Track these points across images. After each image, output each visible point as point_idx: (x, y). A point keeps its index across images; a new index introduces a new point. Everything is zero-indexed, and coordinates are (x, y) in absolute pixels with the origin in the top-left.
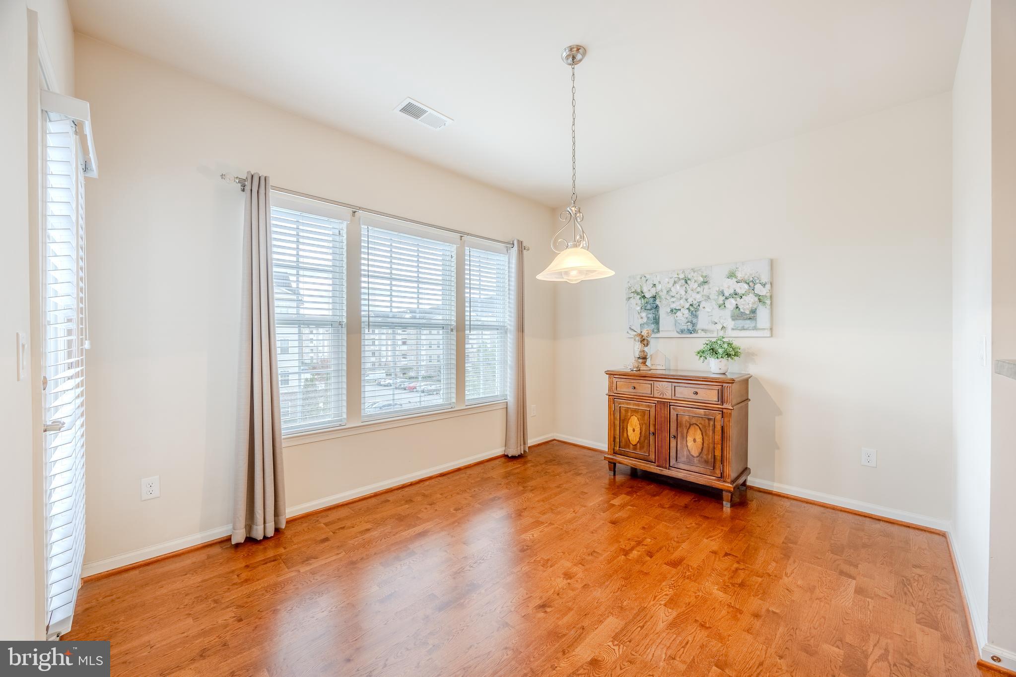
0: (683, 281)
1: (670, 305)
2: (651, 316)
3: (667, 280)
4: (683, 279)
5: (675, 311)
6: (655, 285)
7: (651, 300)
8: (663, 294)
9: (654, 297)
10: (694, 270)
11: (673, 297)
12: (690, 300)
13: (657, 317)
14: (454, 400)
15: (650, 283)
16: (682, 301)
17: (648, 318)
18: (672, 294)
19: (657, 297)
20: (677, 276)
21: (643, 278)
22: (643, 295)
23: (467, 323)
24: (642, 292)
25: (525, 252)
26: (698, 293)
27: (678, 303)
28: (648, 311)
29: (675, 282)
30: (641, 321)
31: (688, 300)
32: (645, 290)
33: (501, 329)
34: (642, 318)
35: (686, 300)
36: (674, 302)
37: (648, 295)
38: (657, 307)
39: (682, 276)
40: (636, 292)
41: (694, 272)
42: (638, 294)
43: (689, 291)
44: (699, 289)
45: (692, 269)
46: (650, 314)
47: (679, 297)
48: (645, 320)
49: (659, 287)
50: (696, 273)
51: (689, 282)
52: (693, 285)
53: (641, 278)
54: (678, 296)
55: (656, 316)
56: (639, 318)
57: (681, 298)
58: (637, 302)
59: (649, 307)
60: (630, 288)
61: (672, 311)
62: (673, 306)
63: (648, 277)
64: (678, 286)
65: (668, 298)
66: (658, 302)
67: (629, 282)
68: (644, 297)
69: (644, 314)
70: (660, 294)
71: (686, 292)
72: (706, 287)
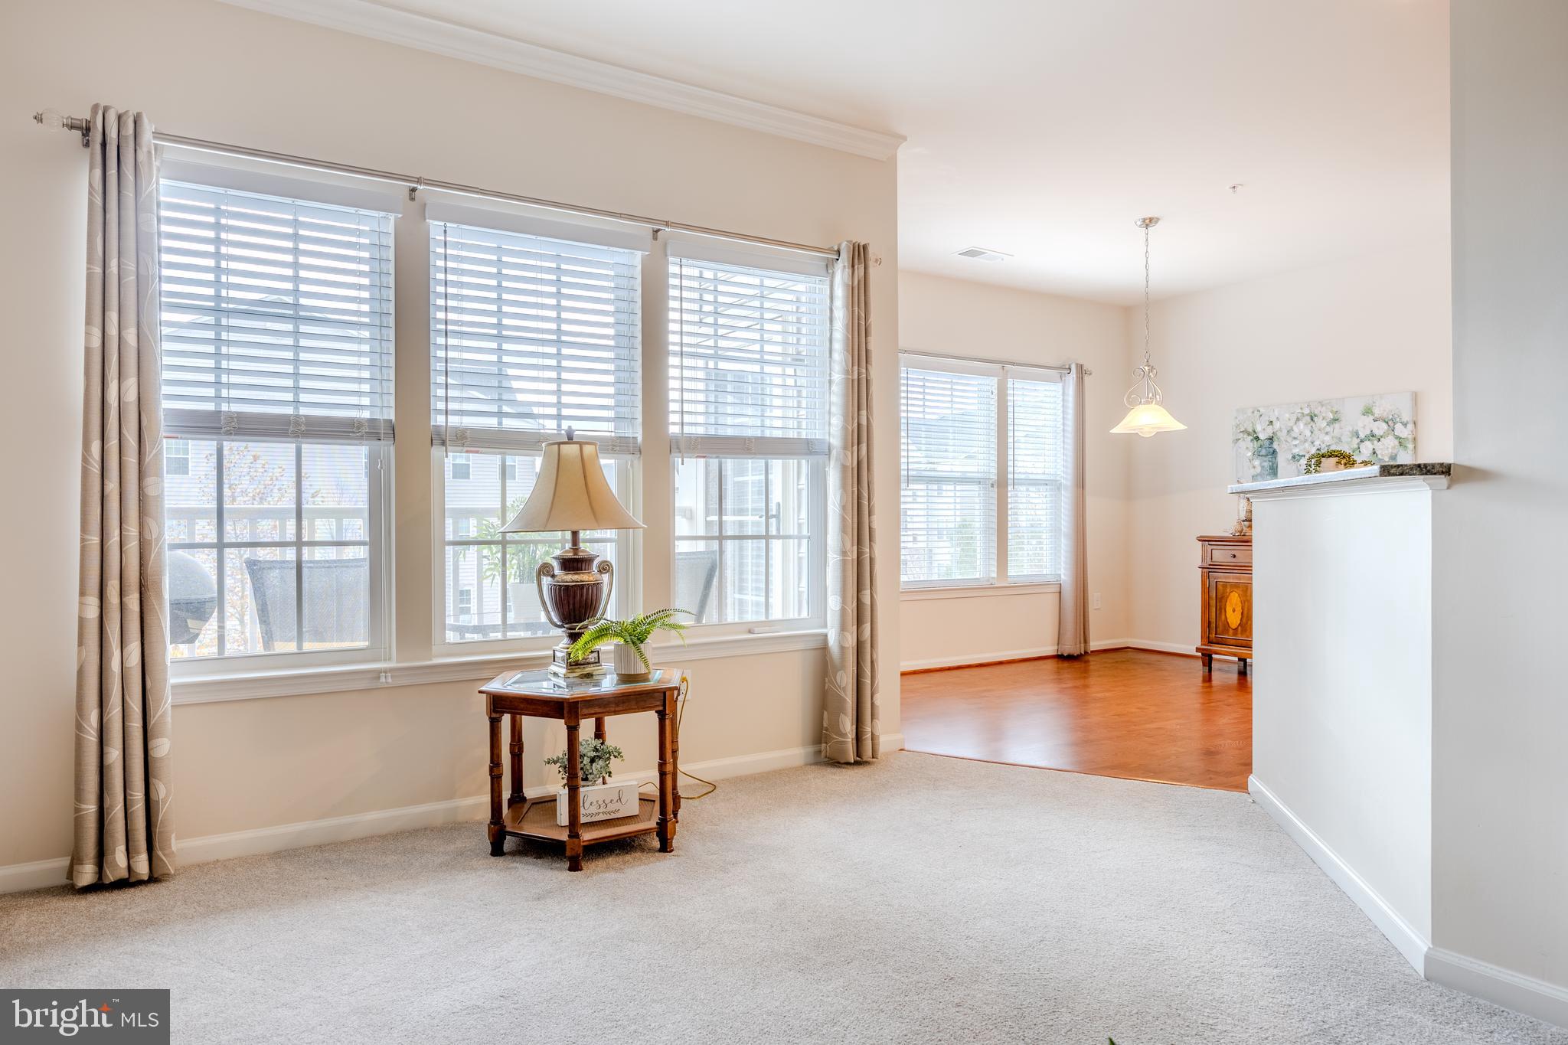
0: (1308, 418)
1: (1291, 450)
2: (1266, 464)
3: (1287, 415)
4: (1307, 415)
5: (1297, 457)
6: (1271, 422)
7: (1267, 443)
8: (1282, 435)
9: (1271, 439)
10: (1321, 404)
11: (1295, 438)
12: (1317, 443)
13: (1275, 466)
14: (994, 575)
15: (1265, 419)
16: (1307, 445)
17: (1263, 467)
18: (1294, 435)
19: (1275, 438)
20: (1300, 411)
21: (1256, 412)
22: (1255, 435)
23: (1010, 476)
24: (1254, 432)
25: (1086, 377)
26: (1327, 433)
27: (1302, 447)
28: (1263, 458)
29: (1298, 419)
30: (1253, 472)
31: (1315, 443)
32: (1259, 428)
33: (1053, 485)
34: (1254, 467)
35: (1312, 443)
36: (1296, 445)
37: (1262, 437)
38: (1274, 451)
39: (1307, 411)
40: (1245, 432)
41: (1322, 406)
42: (1249, 434)
43: (1316, 432)
44: (1328, 429)
45: (1320, 402)
46: (1265, 461)
47: (1303, 439)
48: (1258, 470)
49: (1277, 425)
50: (1324, 408)
51: (1315, 419)
52: (1321, 423)
53: (1253, 412)
54: (1302, 438)
55: (1273, 464)
56: (1251, 466)
57: (1306, 441)
58: (1247, 446)
59: (1263, 452)
60: (1237, 426)
61: (1294, 457)
62: (1296, 451)
63: (1262, 410)
64: (1301, 425)
65: (1289, 440)
66: (1275, 446)
67: (1236, 418)
68: (1257, 438)
69: (1257, 463)
70: (1279, 434)
71: (1312, 432)
72: (1337, 425)
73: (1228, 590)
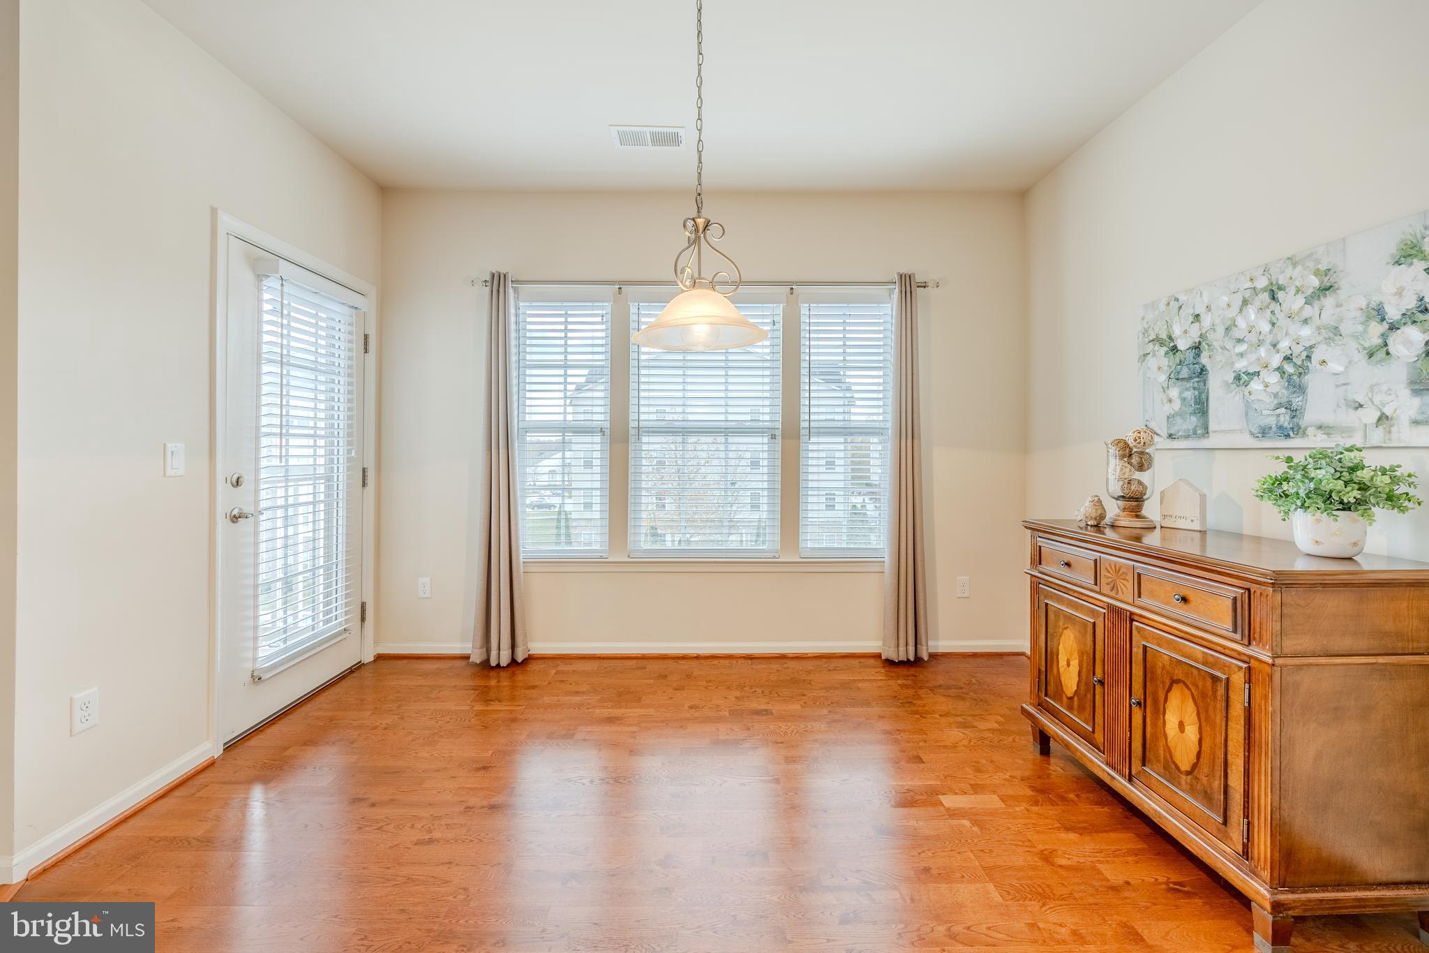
0: (1266, 296)
1: (1233, 363)
2: (1189, 395)
3: (1225, 299)
4: (1264, 290)
5: (1245, 377)
6: (1198, 316)
7: (1190, 355)
8: (1217, 338)
9: (1197, 348)
10: (1293, 261)
11: (1239, 341)
12: (1284, 345)
13: (1204, 396)
14: (778, 546)
15: (1188, 312)
16: (1262, 352)
17: (1184, 400)
18: (1237, 334)
19: (1204, 344)
20: (1249, 285)
21: (1172, 303)
22: (1172, 344)
23: (804, 424)
24: (1170, 338)
26: (1306, 321)
27: (1253, 357)
28: (1185, 383)
29: (1245, 302)
30: (1168, 409)
31: (1278, 347)
32: (1177, 331)
34: (1170, 401)
35: (1274, 346)
36: (1241, 355)
37: (1182, 345)
38: (1203, 371)
39: (1262, 283)
40: (1158, 341)
41: (1295, 265)
42: (1162, 344)
43: (1282, 321)
44: (1308, 311)
45: (1289, 258)
46: (1187, 389)
47: (1255, 341)
48: (1177, 405)
49: (1207, 321)
50: (1299, 268)
51: (1280, 295)
52: (1292, 302)
53: (1168, 304)
54: (1253, 338)
55: (1200, 394)
56: (1165, 401)
57: (1260, 343)
58: (1160, 361)
59: (1185, 373)
60: (1145, 332)
61: (1238, 378)
62: (1241, 365)
63: (1182, 298)
64: (1251, 312)
65: (1229, 345)
66: (1204, 360)
67: (1143, 319)
68: (1174, 349)
69: (1174, 392)
70: (1210, 336)
71: (1273, 324)
72: (1328, 301)
73: (1061, 623)
